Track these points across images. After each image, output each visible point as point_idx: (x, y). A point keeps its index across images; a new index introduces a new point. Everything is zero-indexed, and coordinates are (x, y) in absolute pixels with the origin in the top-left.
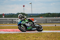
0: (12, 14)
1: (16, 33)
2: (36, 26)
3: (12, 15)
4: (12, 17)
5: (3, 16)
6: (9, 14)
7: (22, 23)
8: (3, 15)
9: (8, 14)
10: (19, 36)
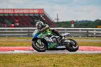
0: (86, 21)
1: (94, 54)
2: (65, 43)
3: (87, 23)
4: (87, 26)
5: (73, 25)
6: (83, 21)
7: (39, 36)
8: (72, 22)
9: (80, 21)
10: (99, 59)
